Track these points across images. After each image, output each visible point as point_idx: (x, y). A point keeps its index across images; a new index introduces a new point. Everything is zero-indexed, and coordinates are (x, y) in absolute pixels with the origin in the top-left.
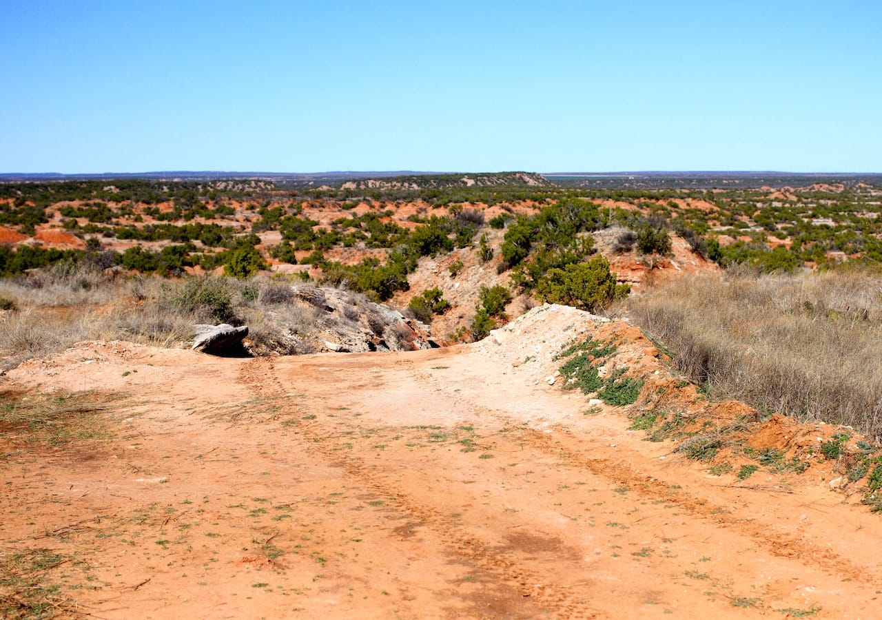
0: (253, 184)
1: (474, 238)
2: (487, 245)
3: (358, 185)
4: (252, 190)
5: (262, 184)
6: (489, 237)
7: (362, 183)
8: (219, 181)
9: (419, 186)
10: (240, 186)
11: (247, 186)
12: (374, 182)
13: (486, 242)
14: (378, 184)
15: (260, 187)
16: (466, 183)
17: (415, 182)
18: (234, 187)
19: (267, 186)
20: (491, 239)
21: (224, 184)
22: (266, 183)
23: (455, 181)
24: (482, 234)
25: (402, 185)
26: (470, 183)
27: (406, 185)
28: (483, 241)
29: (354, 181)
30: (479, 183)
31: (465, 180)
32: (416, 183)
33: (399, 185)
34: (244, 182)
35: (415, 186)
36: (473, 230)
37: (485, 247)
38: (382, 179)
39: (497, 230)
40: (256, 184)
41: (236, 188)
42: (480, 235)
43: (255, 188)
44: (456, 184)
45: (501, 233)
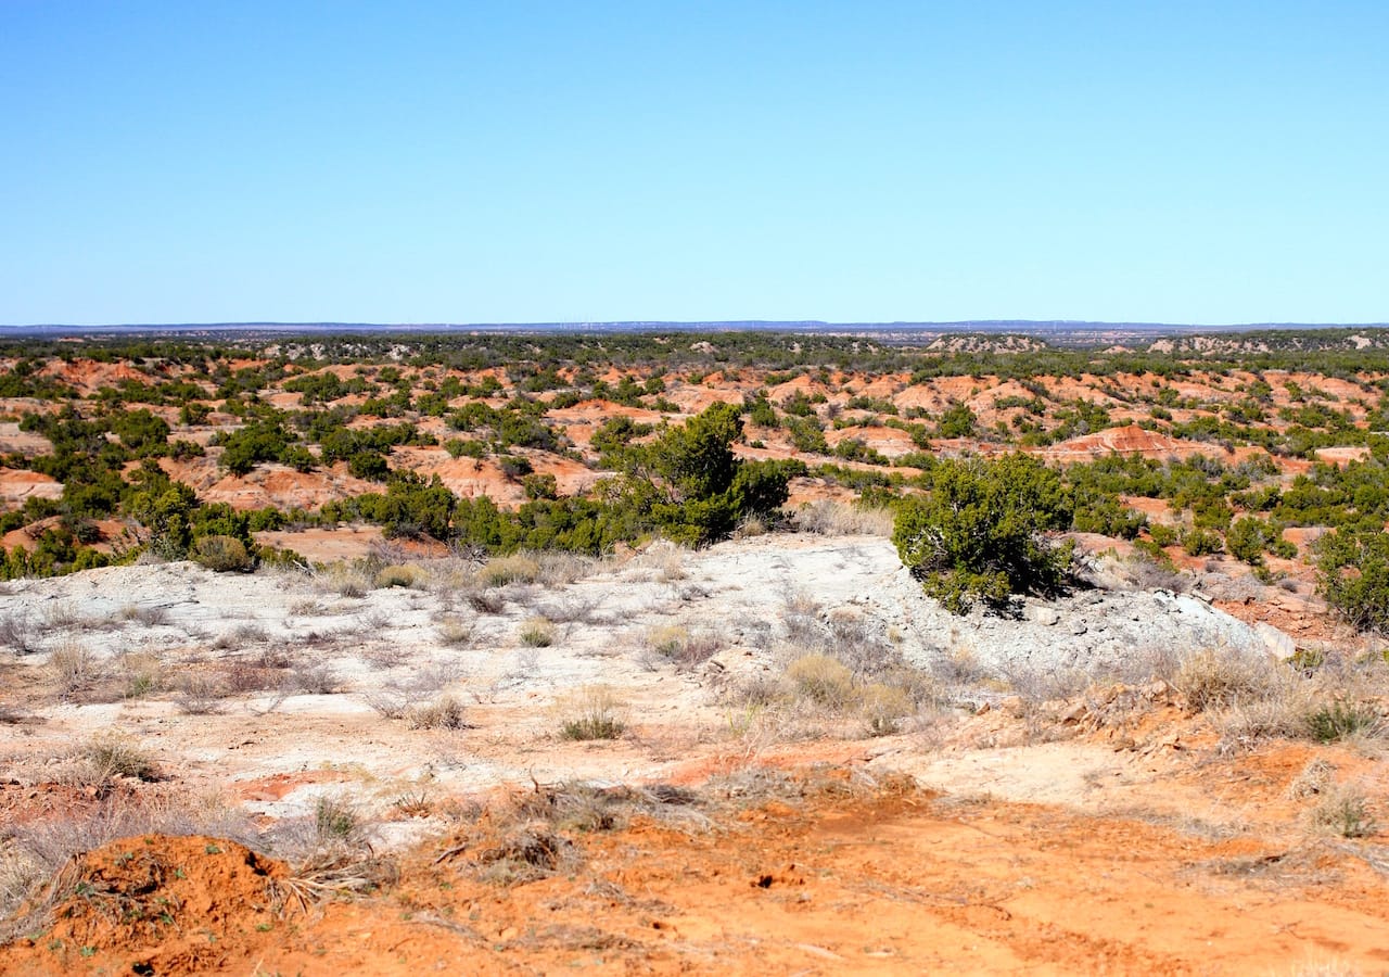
0: (1010, 341)
3: (1177, 346)
4: (1006, 351)
5: (1025, 342)
7: (1184, 340)
8: (955, 336)
9: (1270, 348)
10: (988, 346)
11: (999, 344)
12: (1205, 340)
14: (1210, 344)
15: (1021, 347)
16: (1356, 344)
17: (1264, 341)
18: (976, 346)
19: (1034, 345)
21: (962, 341)
22: (1033, 340)
23: (1336, 341)
25: (1241, 347)
26: (1363, 343)
27: (1248, 345)
29: (1171, 339)
30: (1378, 344)
31: (1355, 338)
32: (1266, 343)
33: (1236, 345)
34: (996, 338)
35: (1263, 348)
38: (1218, 336)
40: (1015, 342)
41: (980, 349)
43: (1013, 348)
44: (1337, 345)
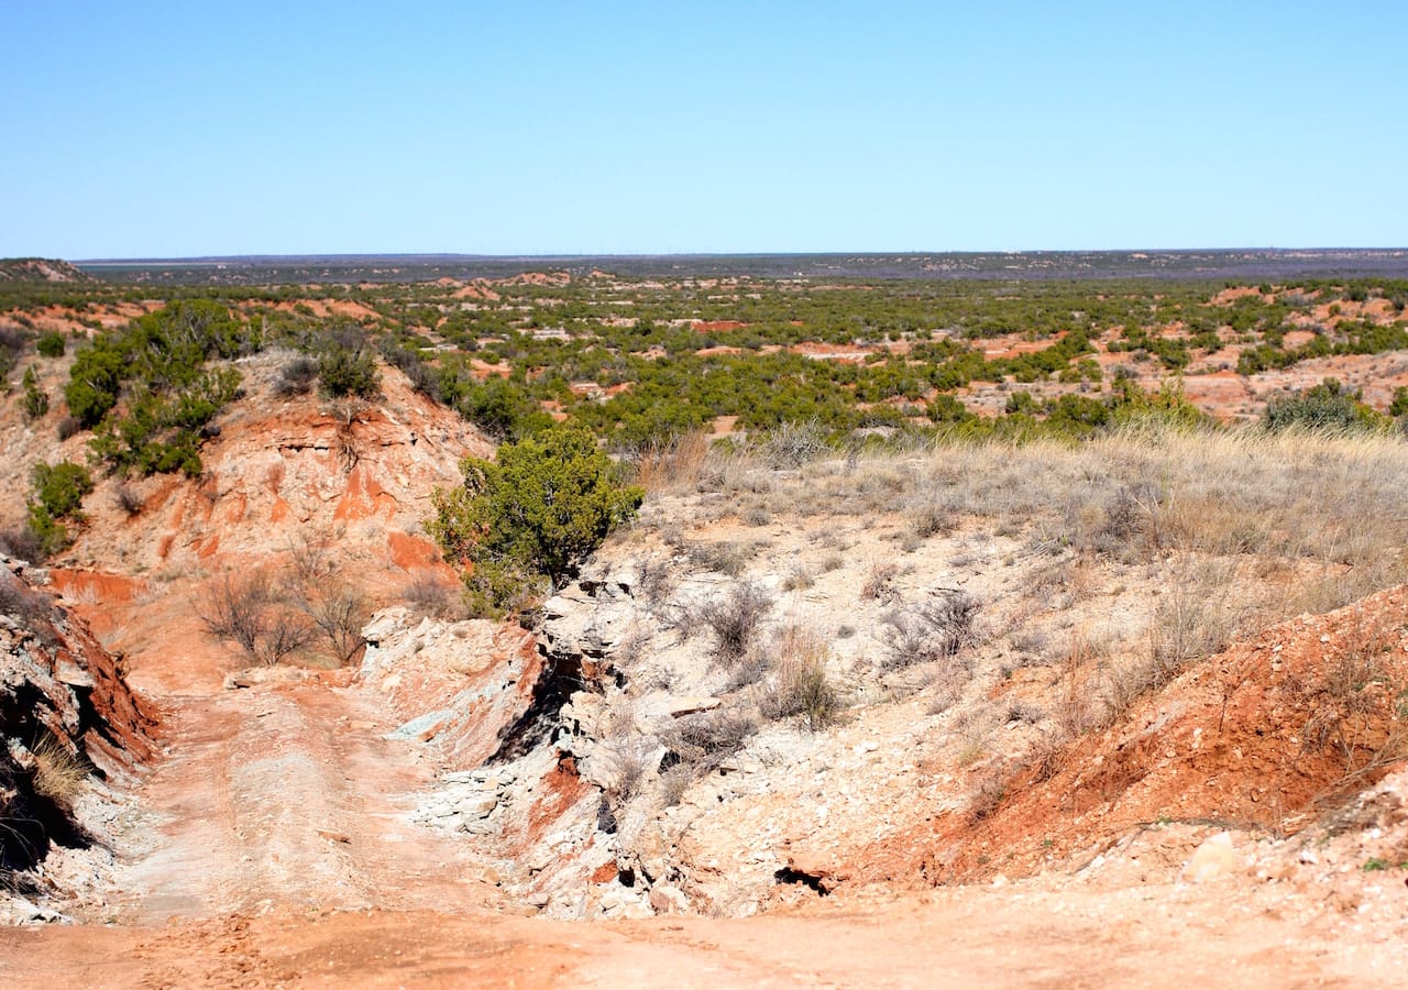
1: (10, 375)
2: (36, 387)
6: (40, 372)
13: (34, 382)
20: (44, 376)
24: (26, 367)
28: (29, 381)
36: (8, 360)
37: (33, 390)
39: (51, 359)
42: (21, 369)
45: (63, 365)
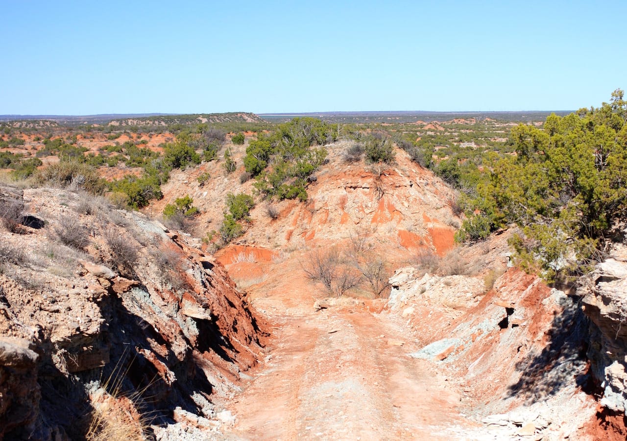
0: (41, 123)
1: (218, 153)
2: (230, 158)
3: (121, 124)
4: (40, 127)
5: (48, 123)
6: (232, 151)
7: (124, 121)
8: (16, 121)
9: (166, 123)
10: (32, 125)
11: (37, 125)
12: (133, 121)
13: (229, 156)
14: (135, 122)
15: (47, 125)
16: (201, 121)
17: (163, 120)
18: (26, 126)
19: (52, 125)
20: (234, 153)
21: (19, 124)
22: (51, 123)
23: (193, 120)
24: (226, 149)
25: (153, 123)
26: (204, 120)
27: (157, 122)
28: (227, 155)
29: (117, 120)
30: (210, 120)
31: (200, 118)
32: (164, 121)
33: (151, 123)
34: (35, 122)
35: (163, 123)
36: (218, 146)
37: (229, 160)
38: (138, 119)
39: (238, 145)
40: (44, 123)
41: (28, 127)
42: (224, 150)
43: (43, 126)
44: (193, 122)
45: (243, 148)
